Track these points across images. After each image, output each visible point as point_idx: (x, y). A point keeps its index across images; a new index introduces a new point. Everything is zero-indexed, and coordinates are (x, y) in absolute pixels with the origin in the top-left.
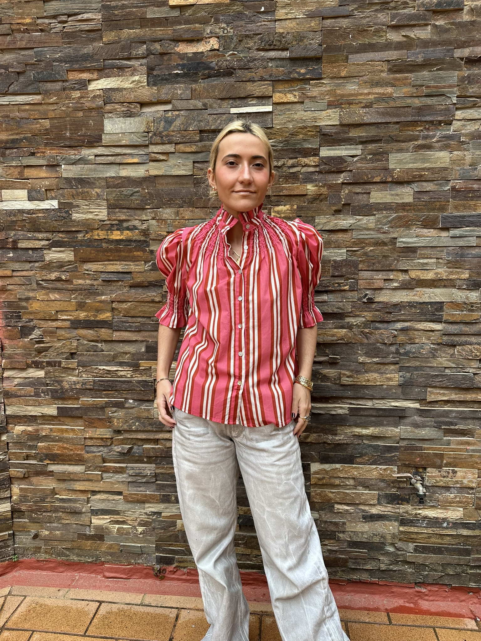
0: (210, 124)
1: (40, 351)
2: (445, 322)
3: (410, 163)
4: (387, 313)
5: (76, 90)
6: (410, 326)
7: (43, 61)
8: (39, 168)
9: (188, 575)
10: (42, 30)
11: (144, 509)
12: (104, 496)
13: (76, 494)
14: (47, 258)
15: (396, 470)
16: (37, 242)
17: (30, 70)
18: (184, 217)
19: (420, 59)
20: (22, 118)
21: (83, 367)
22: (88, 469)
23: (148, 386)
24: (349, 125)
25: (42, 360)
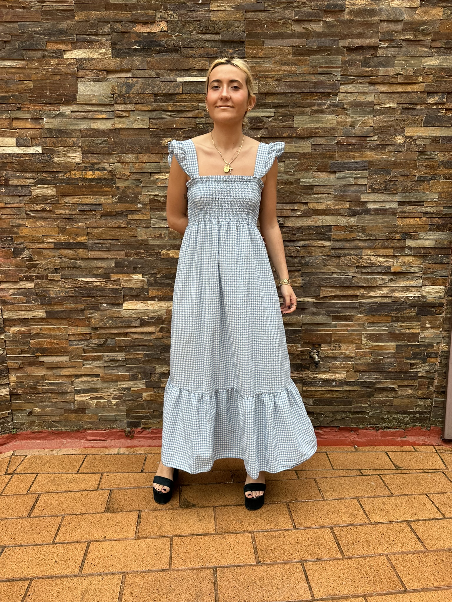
0: (162, 89)
1: (30, 268)
2: (332, 240)
3: (309, 123)
4: (293, 234)
5: (54, 58)
6: (309, 244)
7: (26, 33)
8: (25, 120)
9: (151, 434)
10: (24, 8)
11: (117, 386)
12: (85, 379)
13: (62, 378)
14: (34, 193)
15: (300, 346)
16: (25, 180)
17: (15, 40)
18: (142, 161)
19: (315, 46)
20: (10, 80)
21: (65, 279)
22: (72, 358)
23: (118, 293)
24: (265, 94)
25: (32, 274)
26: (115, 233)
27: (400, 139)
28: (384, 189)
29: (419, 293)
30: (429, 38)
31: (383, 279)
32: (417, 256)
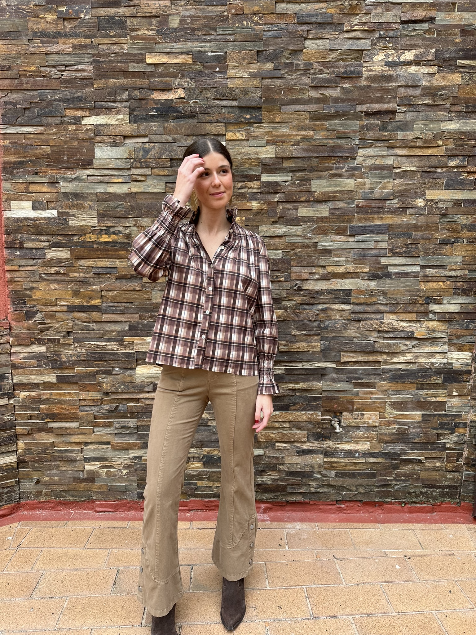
0: (179, 154)
1: (42, 331)
2: (352, 304)
3: (326, 187)
4: (312, 297)
5: (72, 124)
6: (328, 307)
7: (45, 100)
8: (41, 184)
10: (44, 76)
11: (128, 455)
12: (95, 446)
13: (71, 446)
14: (48, 256)
15: (320, 414)
16: (40, 243)
17: (34, 107)
19: (332, 111)
20: (28, 145)
21: (77, 342)
22: (82, 424)
23: (130, 356)
24: (282, 158)
25: (44, 338)
26: (129, 295)
27: (420, 202)
28: (406, 252)
29: (445, 360)
30: (448, 103)
31: (406, 345)
32: (442, 321)
